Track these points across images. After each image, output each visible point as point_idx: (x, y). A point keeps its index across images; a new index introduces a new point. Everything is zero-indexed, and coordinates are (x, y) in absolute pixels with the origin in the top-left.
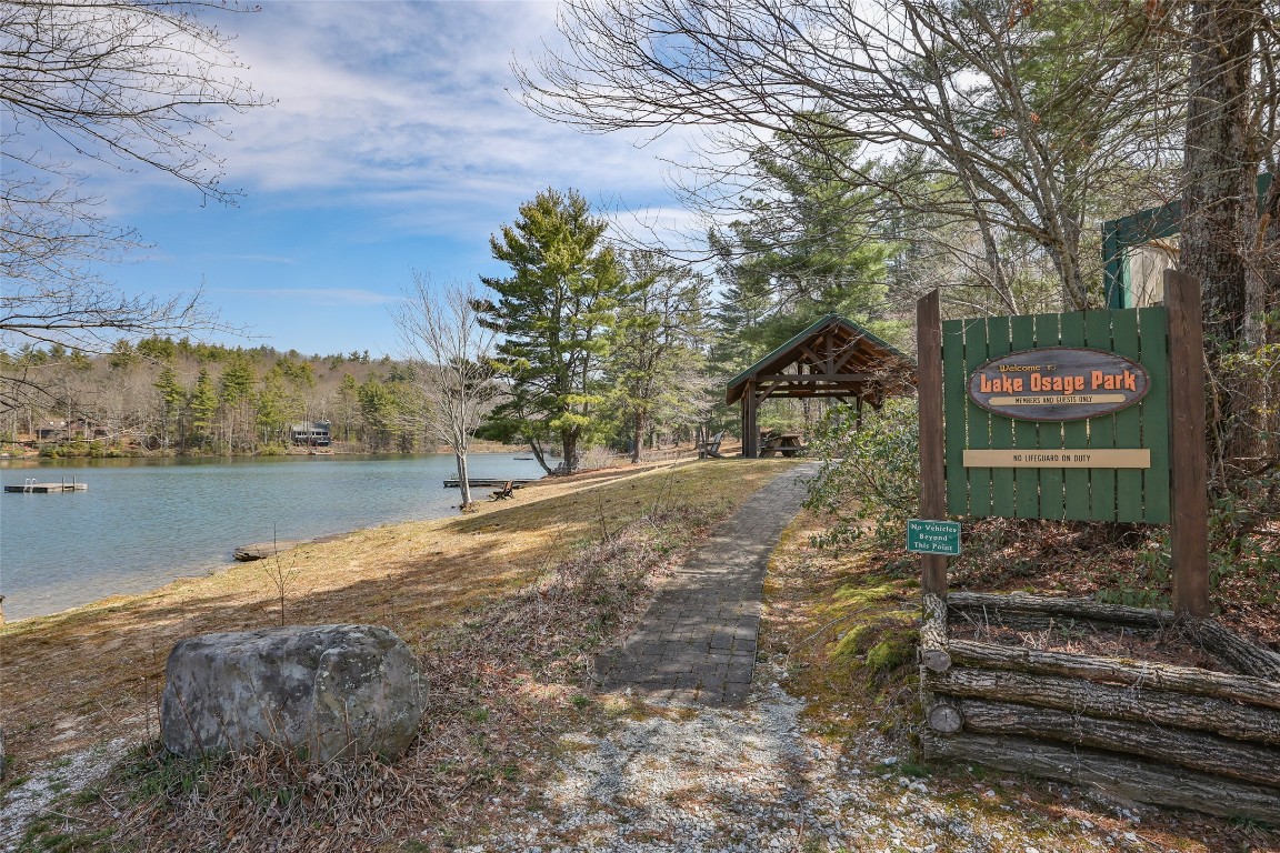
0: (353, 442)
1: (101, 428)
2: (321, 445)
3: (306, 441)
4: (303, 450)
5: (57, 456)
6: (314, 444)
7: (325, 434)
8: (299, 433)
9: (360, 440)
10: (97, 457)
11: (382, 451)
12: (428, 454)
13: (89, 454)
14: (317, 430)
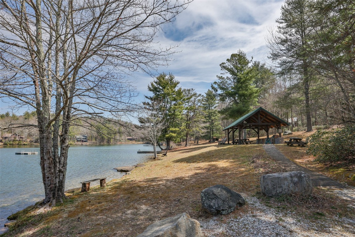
0: (94, 141)
1: (22, 137)
2: (85, 142)
3: (80, 140)
4: (80, 143)
5: (9, 145)
6: (83, 141)
7: (86, 138)
8: (78, 138)
9: (96, 140)
10: (20, 145)
11: (102, 143)
12: (115, 144)
13: (18, 144)
14: (83, 137)
